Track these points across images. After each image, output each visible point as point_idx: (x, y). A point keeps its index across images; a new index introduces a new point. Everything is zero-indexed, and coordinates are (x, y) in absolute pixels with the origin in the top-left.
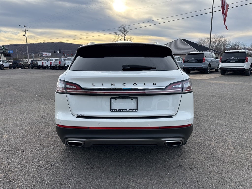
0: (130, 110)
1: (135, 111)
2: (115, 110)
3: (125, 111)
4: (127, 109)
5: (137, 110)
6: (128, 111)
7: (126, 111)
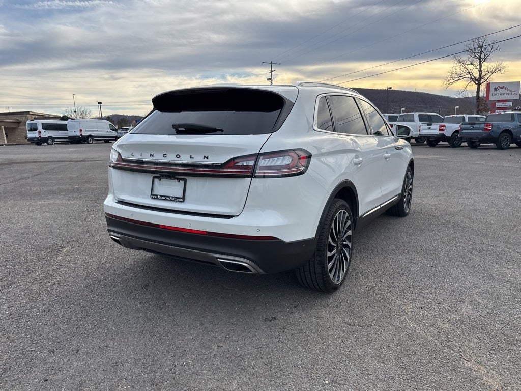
0: (173, 199)
1: (180, 201)
2: (156, 197)
3: (166, 200)
4: (169, 197)
5: (182, 200)
6: (171, 200)
7: (168, 200)
